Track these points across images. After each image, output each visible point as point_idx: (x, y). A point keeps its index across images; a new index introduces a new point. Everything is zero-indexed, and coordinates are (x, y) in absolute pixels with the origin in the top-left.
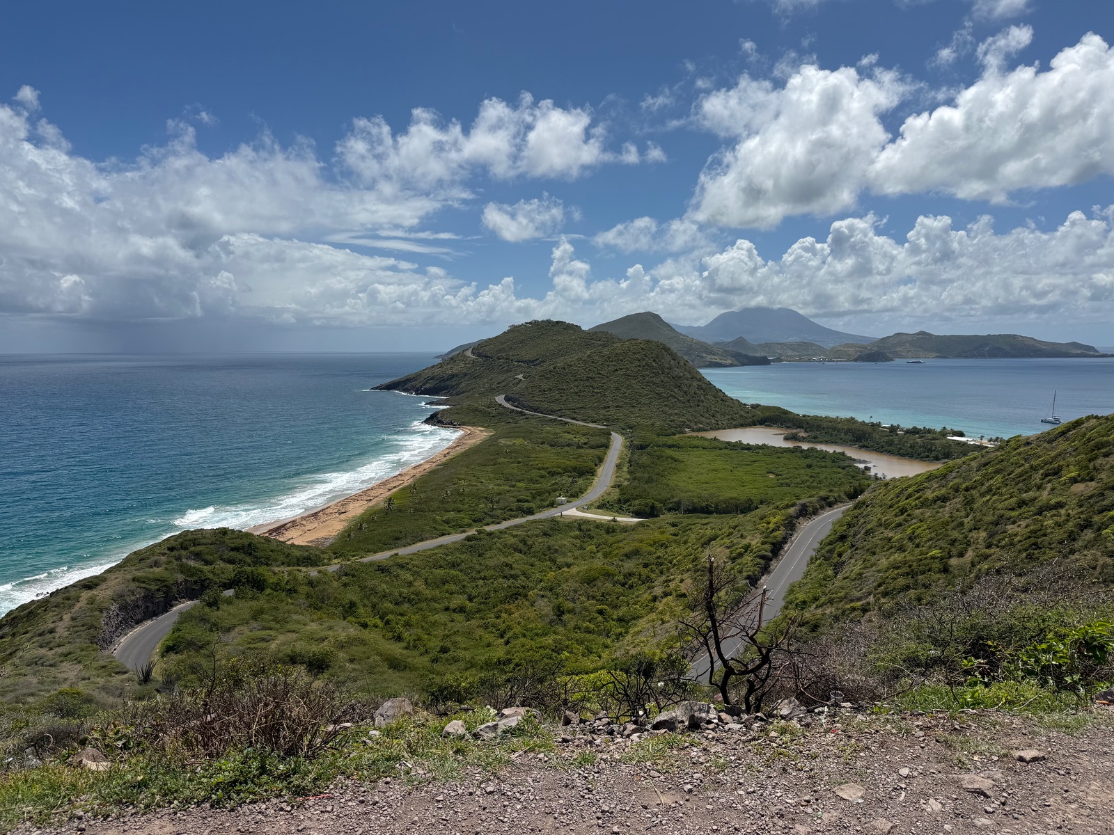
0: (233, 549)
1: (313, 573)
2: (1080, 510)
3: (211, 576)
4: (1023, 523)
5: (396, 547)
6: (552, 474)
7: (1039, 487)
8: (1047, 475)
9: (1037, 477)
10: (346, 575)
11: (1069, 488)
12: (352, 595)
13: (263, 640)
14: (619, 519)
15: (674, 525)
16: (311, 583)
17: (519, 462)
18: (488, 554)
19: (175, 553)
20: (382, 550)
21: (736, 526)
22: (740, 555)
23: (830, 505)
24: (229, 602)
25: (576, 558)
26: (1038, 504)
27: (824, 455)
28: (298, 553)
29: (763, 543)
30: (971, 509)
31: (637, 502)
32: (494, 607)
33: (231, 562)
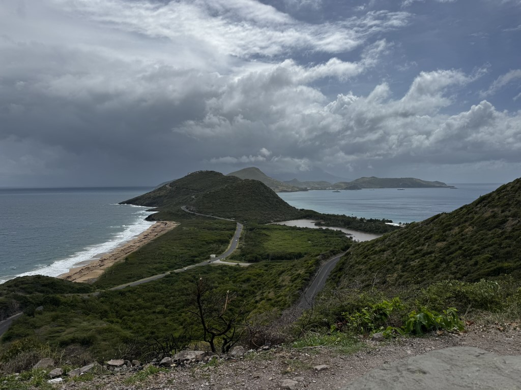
0: (43, 286)
1: (85, 296)
2: (440, 254)
3: (31, 300)
4: (417, 261)
5: (129, 282)
6: (208, 243)
7: (423, 245)
8: (426, 239)
9: (422, 240)
10: (102, 297)
11: (435, 245)
12: (106, 307)
13: (58, 332)
14: (240, 264)
15: (266, 266)
16: (84, 301)
17: (192, 238)
18: (176, 284)
19: (11, 289)
20: (122, 284)
21: (294, 266)
22: (296, 279)
23: (335, 254)
24: (40, 313)
25: (219, 284)
26: (423, 252)
27: (332, 232)
28: (78, 287)
29: (306, 273)
30: (395, 255)
31: (249, 255)
32: (178, 310)
33: (42, 292)
